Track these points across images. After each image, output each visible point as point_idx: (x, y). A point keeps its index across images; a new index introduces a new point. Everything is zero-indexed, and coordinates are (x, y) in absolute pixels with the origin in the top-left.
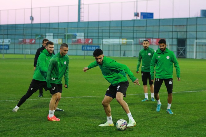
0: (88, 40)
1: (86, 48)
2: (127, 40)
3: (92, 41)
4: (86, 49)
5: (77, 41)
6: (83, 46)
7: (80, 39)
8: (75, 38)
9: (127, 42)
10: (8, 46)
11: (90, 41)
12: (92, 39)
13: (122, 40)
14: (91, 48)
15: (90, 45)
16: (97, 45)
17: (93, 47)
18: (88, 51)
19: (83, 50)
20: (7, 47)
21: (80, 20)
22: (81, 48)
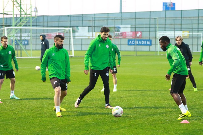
0: (136, 33)
1: (134, 42)
2: (189, 32)
3: (142, 34)
4: (133, 44)
5: (121, 35)
6: (129, 41)
7: (125, 33)
8: (118, 31)
9: (189, 34)
10: (28, 41)
11: (138, 35)
12: (141, 32)
13: (183, 33)
14: (140, 42)
15: (139, 39)
16: (149, 39)
17: (142, 41)
18: (137, 46)
19: (129, 44)
20: (26, 43)
21: (122, 11)
22: (127, 42)
